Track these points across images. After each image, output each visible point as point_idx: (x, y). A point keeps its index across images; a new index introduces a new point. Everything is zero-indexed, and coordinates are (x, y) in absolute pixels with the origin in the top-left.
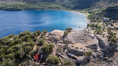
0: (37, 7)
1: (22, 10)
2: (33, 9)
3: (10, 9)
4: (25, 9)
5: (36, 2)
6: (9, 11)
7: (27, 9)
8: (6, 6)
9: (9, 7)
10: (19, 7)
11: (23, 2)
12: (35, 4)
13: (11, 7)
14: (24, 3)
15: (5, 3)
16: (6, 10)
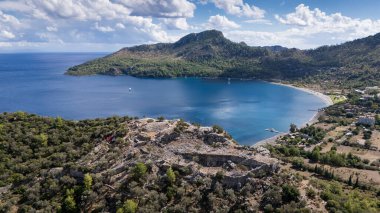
0: (209, 70)
1: (169, 77)
2: (197, 75)
3: (145, 73)
4: (178, 76)
5: (209, 56)
6: (141, 77)
7: (184, 75)
8: (138, 66)
9: (142, 69)
10: (164, 68)
11: (178, 55)
12: (205, 62)
13: (148, 69)
14: (179, 58)
15: (138, 57)
16: (134, 76)
